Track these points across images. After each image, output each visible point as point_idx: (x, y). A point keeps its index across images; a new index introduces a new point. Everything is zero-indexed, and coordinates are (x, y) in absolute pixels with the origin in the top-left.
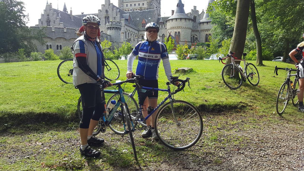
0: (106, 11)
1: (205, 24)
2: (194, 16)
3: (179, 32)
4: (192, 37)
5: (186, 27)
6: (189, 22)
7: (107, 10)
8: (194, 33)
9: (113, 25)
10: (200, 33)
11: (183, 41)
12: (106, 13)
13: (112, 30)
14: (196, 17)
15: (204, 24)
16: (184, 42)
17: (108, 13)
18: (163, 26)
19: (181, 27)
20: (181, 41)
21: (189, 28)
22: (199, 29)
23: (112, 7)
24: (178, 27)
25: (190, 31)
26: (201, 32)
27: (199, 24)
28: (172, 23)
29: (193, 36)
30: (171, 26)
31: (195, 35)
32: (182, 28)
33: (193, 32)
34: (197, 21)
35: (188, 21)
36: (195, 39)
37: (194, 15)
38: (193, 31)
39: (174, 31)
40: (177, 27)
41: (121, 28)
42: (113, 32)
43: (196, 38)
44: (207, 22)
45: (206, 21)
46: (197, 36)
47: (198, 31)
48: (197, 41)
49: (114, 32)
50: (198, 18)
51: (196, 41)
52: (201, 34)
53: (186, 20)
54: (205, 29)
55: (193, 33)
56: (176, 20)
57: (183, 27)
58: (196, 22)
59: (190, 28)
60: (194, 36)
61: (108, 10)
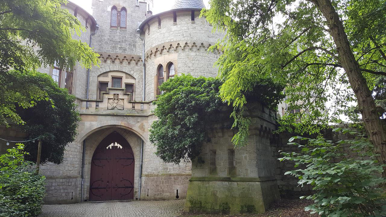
10: (144, 65)
14: (124, 9)
22: (139, 52)
27: (137, 32)
33: (108, 61)
46: (135, 79)
47: (136, 59)
55: (108, 66)
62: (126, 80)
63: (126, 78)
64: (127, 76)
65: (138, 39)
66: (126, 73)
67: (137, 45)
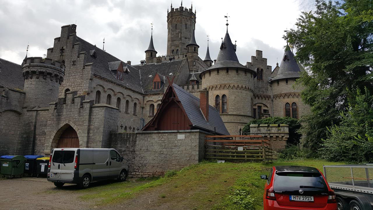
0: (61, 50)
1: (283, 84)
2: (258, 69)
3: (224, 96)
4: (255, 109)
5: (240, 86)
6: (246, 75)
7: (63, 47)
8: (260, 101)
9: (33, 66)
10: (272, 100)
11: (234, 113)
12: (59, 55)
13: (31, 78)
14: (262, 70)
15: (279, 83)
16: (235, 117)
17: (63, 54)
18: (196, 87)
19: (227, 86)
20: (230, 113)
21: (246, 88)
22: (270, 93)
23: (71, 42)
24: (223, 87)
25: (250, 94)
26: (274, 99)
27: (269, 83)
28: (210, 78)
29: (258, 106)
30: (209, 85)
31: (263, 105)
32: (230, 88)
33: (257, 98)
34: (264, 77)
35: (244, 74)
36: (262, 112)
37: (258, 66)
38: (255, 96)
39: (213, 94)
40: (219, 86)
41: (61, 78)
42: (31, 84)
43: (265, 111)
44: (287, 80)
45: (284, 77)
46: (268, 107)
47: (268, 97)
48: (267, 116)
49: (34, 83)
50: (266, 73)
51: (265, 116)
52: (274, 103)
53: (239, 72)
54: (282, 93)
55: (256, 101)
56: (218, 72)
57: (232, 85)
58: (262, 79)
59: (249, 89)
60: (260, 107)
61: (65, 48)
62: (264, 108)
63: (264, 107)
64: (264, 106)
65: (269, 86)
66: (264, 104)
67: (269, 89)
